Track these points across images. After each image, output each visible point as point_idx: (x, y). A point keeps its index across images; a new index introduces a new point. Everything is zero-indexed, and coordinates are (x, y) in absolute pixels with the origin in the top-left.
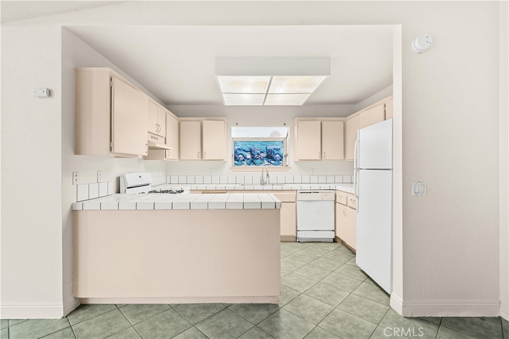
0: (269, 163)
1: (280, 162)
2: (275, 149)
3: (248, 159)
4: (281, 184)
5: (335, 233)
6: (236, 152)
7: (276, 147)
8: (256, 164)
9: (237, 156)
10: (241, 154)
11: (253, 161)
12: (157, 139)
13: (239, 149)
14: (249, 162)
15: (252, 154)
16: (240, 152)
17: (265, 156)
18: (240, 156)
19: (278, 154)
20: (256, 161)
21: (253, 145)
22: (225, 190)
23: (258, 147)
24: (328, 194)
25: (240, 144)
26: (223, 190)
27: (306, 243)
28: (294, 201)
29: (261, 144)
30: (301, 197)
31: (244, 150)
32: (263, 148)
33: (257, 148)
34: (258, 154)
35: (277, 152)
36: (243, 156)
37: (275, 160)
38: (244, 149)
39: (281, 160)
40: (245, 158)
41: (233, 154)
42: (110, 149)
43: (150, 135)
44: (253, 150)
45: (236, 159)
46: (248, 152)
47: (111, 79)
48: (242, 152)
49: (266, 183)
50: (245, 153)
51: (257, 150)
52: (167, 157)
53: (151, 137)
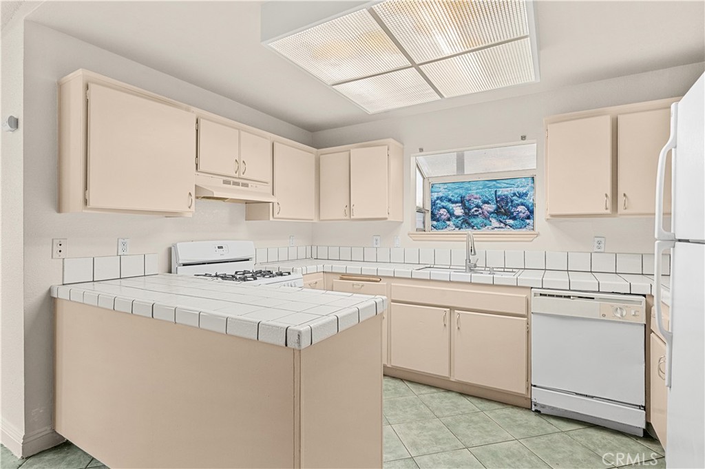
0: (502, 225)
1: (528, 221)
2: (515, 194)
3: (458, 217)
4: (512, 270)
5: (648, 416)
6: (433, 204)
7: (516, 190)
8: (473, 227)
9: (436, 212)
10: (444, 207)
11: (467, 220)
12: (247, 185)
13: (441, 199)
14: (459, 222)
15: (464, 207)
16: (443, 204)
17: (492, 210)
18: (443, 211)
19: (522, 204)
20: (474, 221)
21: (467, 189)
22: (377, 276)
23: (477, 193)
24: (621, 305)
25: (441, 189)
26: (373, 276)
27: (553, 421)
28: (524, 313)
29: (485, 186)
30: (538, 304)
31: (450, 200)
32: (489, 194)
33: (475, 195)
34: (478, 206)
35: (520, 200)
36: (449, 212)
37: (514, 218)
38: (450, 197)
39: (528, 218)
40: (451, 214)
41: (428, 207)
42: (86, 202)
43: (221, 179)
44: (467, 198)
45: (434, 217)
46: (456, 202)
47: (87, 87)
48: (445, 204)
49: (475, 266)
50: (451, 206)
51: (476, 198)
52: (276, 215)
53: (225, 182)
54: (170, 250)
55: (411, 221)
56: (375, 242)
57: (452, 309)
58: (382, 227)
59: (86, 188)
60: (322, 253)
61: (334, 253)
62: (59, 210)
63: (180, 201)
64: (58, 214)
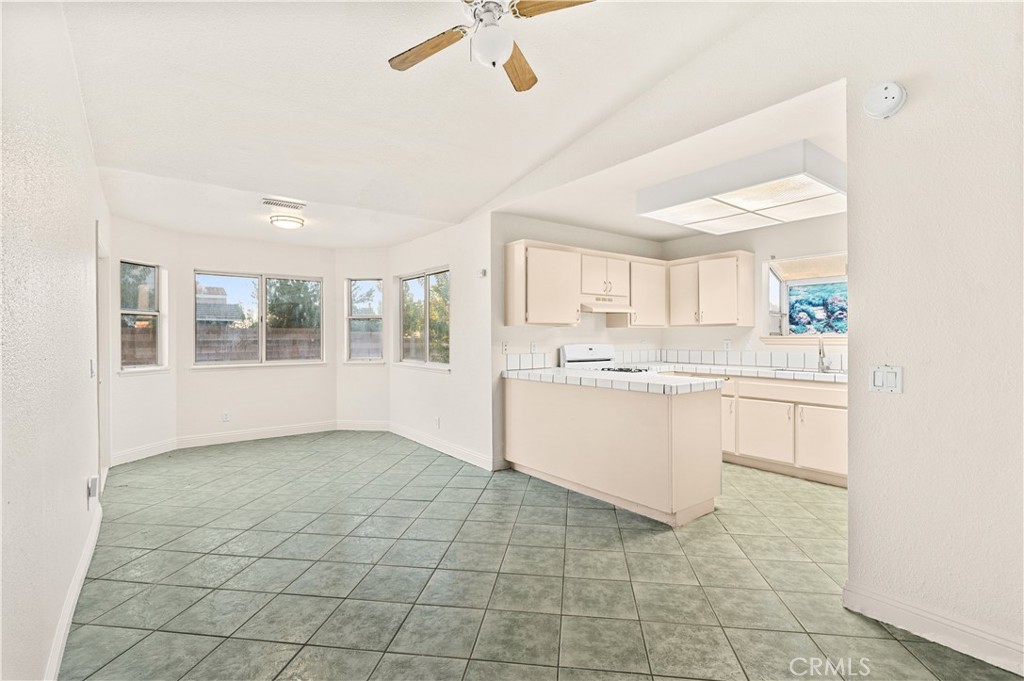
3: (819, 321)
6: (792, 307)
8: (837, 331)
9: (794, 315)
10: (803, 311)
11: (830, 324)
12: (610, 300)
13: (800, 302)
14: (821, 325)
15: (827, 311)
16: (803, 307)
18: (802, 314)
20: (838, 324)
21: (830, 292)
22: (725, 375)
23: (841, 296)
25: (800, 292)
31: (810, 303)
33: (839, 297)
34: (842, 309)
36: (809, 315)
38: (810, 300)
40: (812, 318)
41: (786, 310)
42: (526, 320)
43: (594, 297)
44: (830, 301)
45: (792, 321)
46: (818, 305)
47: (527, 250)
48: (805, 307)
49: (828, 368)
50: (811, 309)
51: (840, 301)
52: (633, 323)
53: (598, 299)
54: (559, 350)
55: (762, 325)
56: (725, 346)
57: (796, 404)
58: (733, 333)
59: (526, 311)
60: (672, 357)
61: (684, 357)
62: (506, 324)
63: (572, 316)
64: (506, 327)
